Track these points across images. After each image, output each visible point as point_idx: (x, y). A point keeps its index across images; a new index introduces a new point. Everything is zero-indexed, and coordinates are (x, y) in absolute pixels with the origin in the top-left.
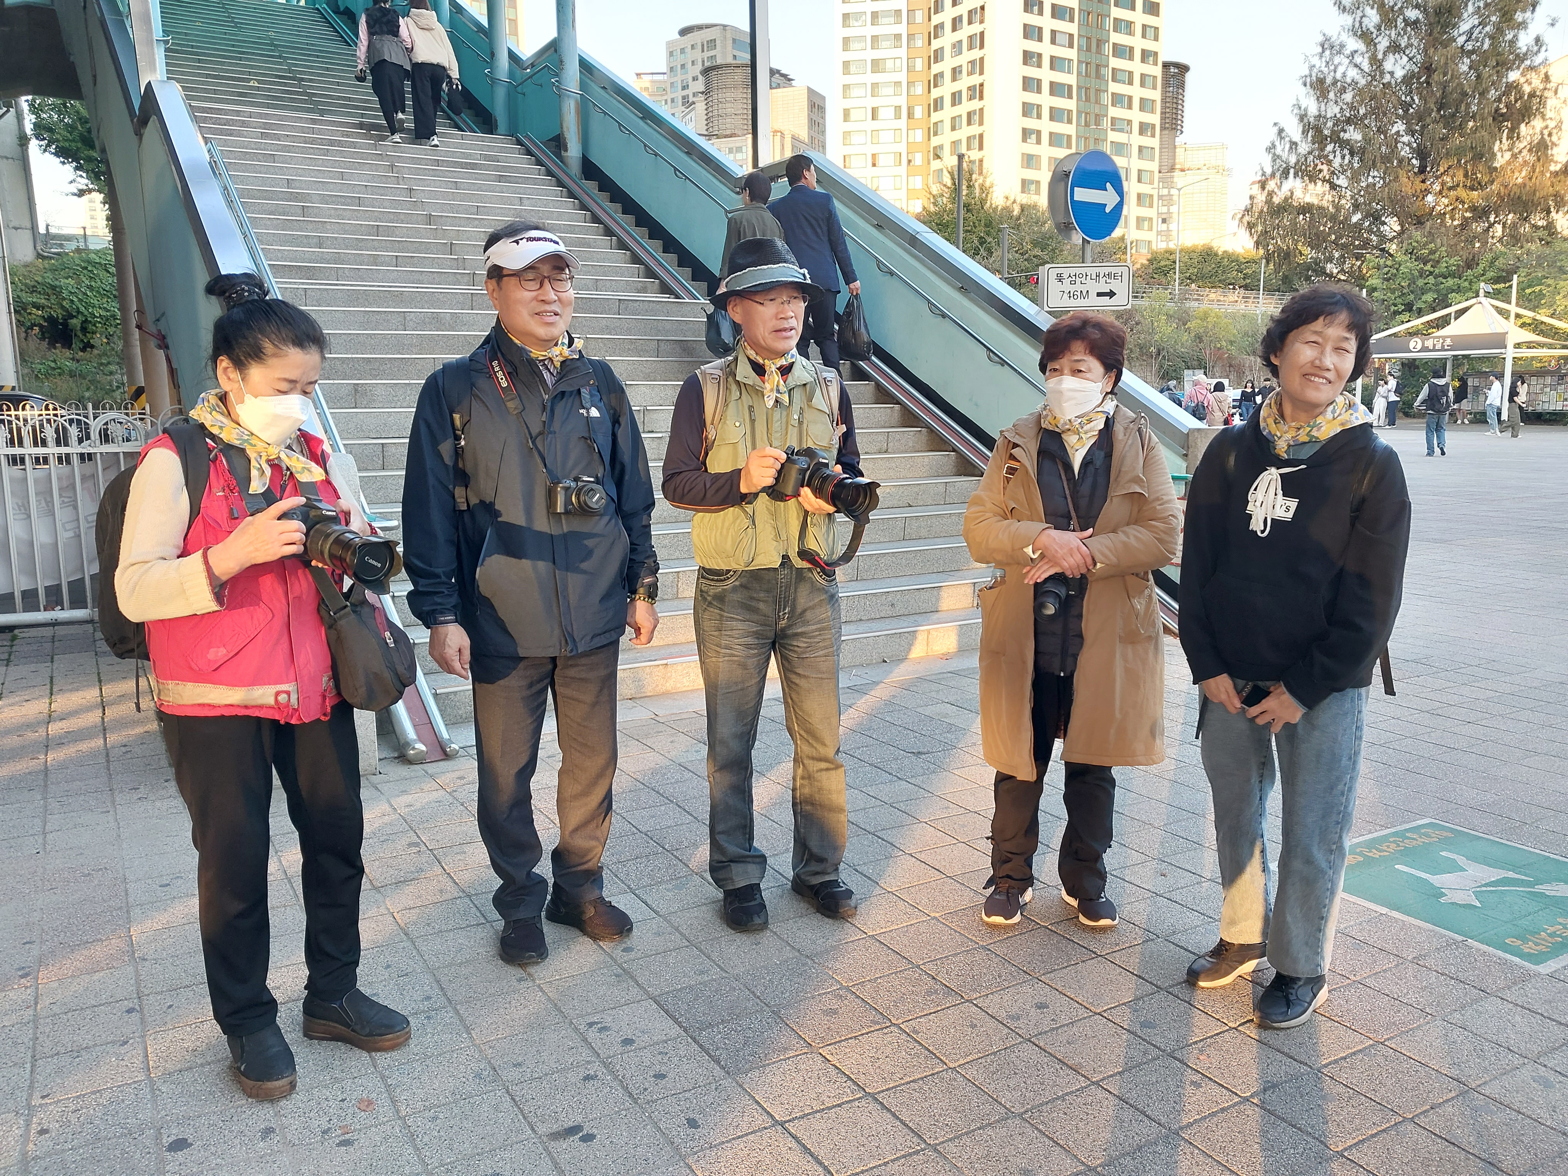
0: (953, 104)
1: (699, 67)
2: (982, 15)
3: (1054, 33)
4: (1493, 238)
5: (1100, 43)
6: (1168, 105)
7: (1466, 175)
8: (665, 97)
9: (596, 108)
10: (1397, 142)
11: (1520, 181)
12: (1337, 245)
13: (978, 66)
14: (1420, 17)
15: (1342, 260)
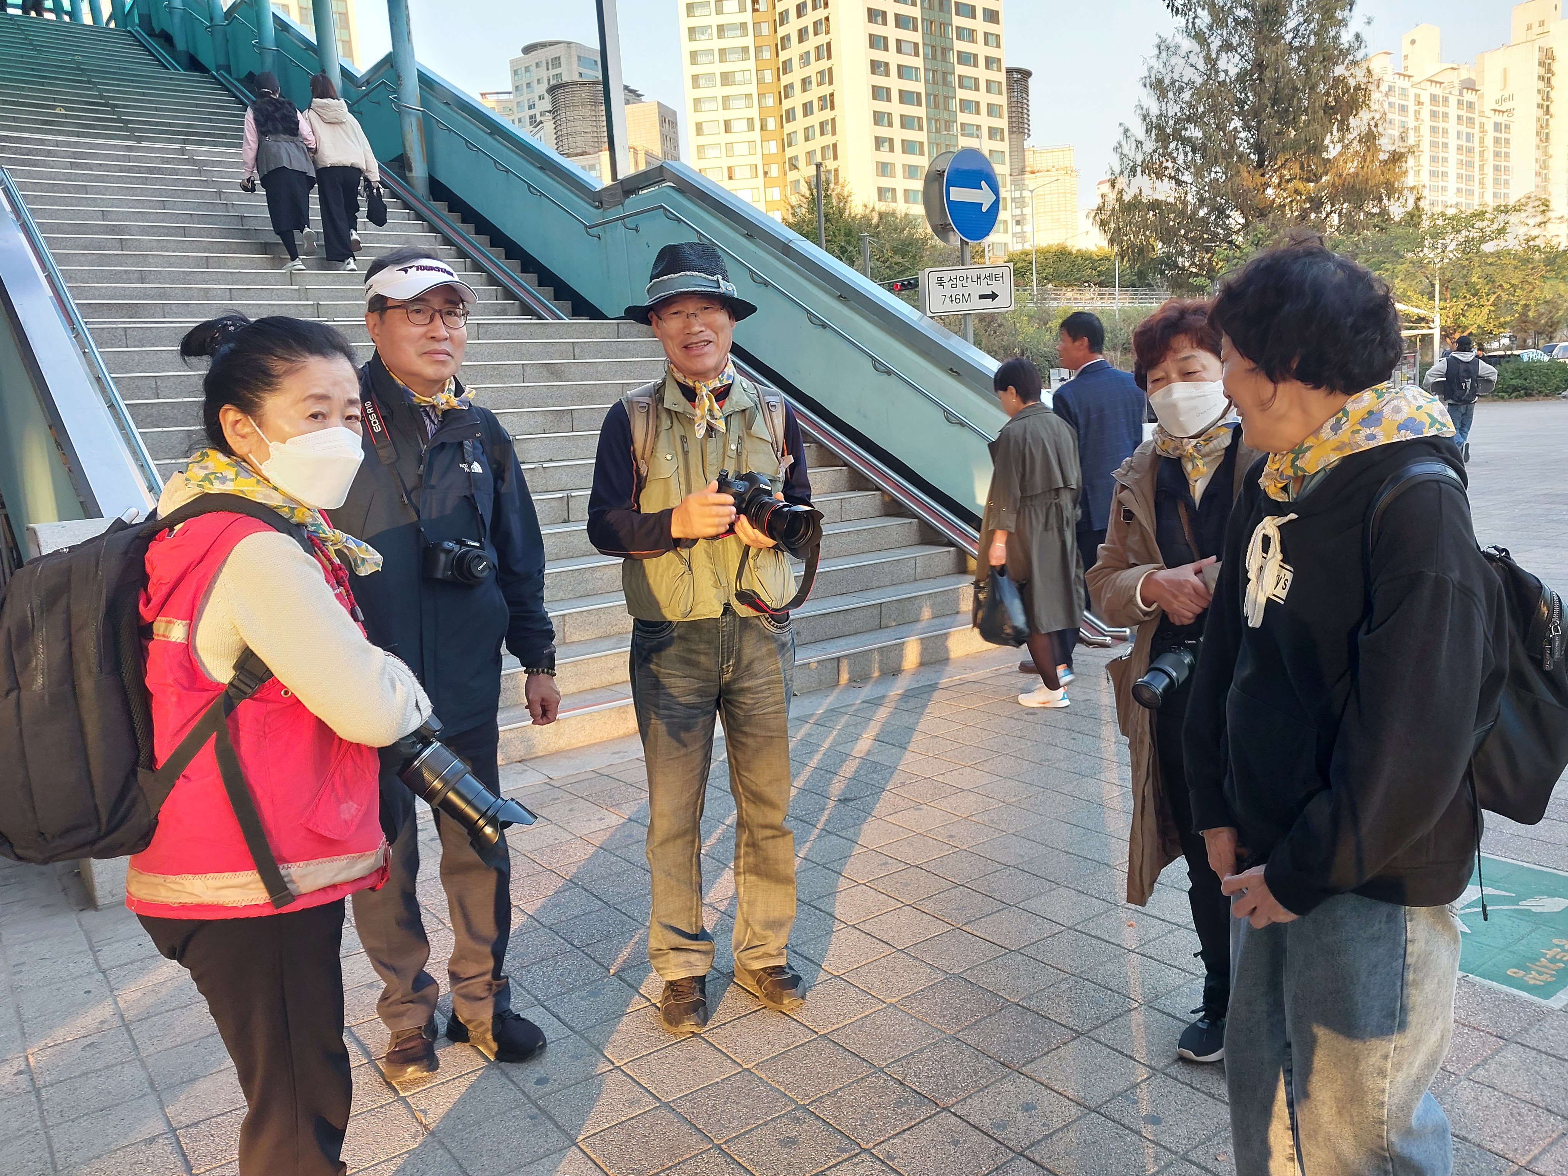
0: (805, 115)
1: (545, 86)
2: (828, 26)
3: (899, 42)
4: (1331, 227)
5: (945, 51)
6: (1013, 109)
7: (1302, 168)
8: (512, 118)
9: (440, 125)
10: (1235, 138)
11: (1352, 170)
12: (1187, 239)
13: (827, 76)
14: (1249, 15)
15: (1192, 255)
